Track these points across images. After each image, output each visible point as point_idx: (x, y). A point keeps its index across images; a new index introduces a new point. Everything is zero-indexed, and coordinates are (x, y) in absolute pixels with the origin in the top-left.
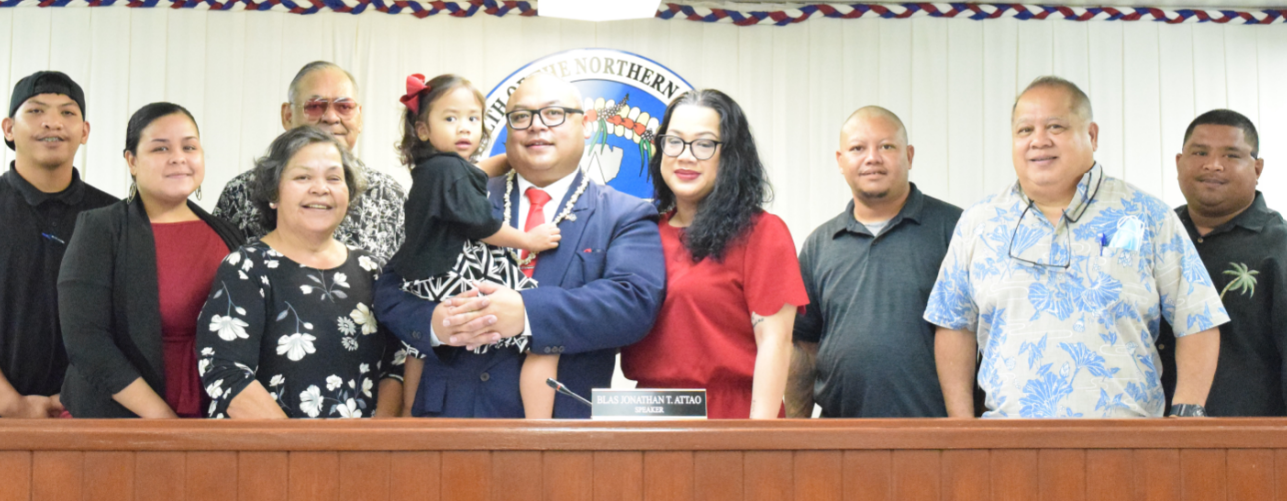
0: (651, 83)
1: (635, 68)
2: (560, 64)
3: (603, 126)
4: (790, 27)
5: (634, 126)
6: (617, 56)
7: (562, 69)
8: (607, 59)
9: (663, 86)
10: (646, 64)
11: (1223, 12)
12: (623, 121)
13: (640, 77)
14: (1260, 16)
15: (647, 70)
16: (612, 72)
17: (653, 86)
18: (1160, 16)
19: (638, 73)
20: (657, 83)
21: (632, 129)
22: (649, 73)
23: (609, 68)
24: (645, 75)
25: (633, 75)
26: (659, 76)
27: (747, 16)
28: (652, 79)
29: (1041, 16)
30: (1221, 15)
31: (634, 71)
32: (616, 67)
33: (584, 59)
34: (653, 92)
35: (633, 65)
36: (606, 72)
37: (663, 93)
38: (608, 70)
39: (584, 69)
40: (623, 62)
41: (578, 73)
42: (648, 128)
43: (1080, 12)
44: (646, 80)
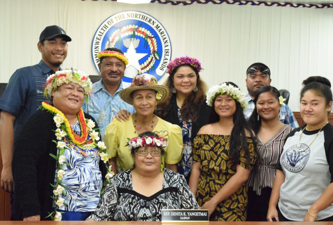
0: (148, 21)
1: (144, 17)
2: (123, 15)
3: (134, 32)
4: (187, 6)
5: (143, 33)
6: (138, 13)
7: (123, 16)
8: (136, 14)
9: (151, 22)
10: (147, 16)
11: (310, 5)
12: (140, 32)
13: (145, 19)
14: (320, 6)
15: (147, 17)
16: (137, 18)
17: (148, 22)
18: (292, 5)
19: (144, 18)
20: (150, 21)
21: (142, 34)
22: (147, 18)
23: (136, 16)
24: (146, 19)
25: (143, 18)
26: (150, 19)
27: (175, 2)
28: (148, 20)
29: (258, 5)
30: (309, 5)
31: (143, 17)
32: (138, 16)
33: (129, 14)
34: (148, 23)
35: (143, 16)
36: (135, 17)
37: (151, 24)
38: (136, 17)
39: (129, 16)
40: (140, 15)
41: (128, 18)
42: (147, 34)
43: (269, 3)
44: (147, 20)
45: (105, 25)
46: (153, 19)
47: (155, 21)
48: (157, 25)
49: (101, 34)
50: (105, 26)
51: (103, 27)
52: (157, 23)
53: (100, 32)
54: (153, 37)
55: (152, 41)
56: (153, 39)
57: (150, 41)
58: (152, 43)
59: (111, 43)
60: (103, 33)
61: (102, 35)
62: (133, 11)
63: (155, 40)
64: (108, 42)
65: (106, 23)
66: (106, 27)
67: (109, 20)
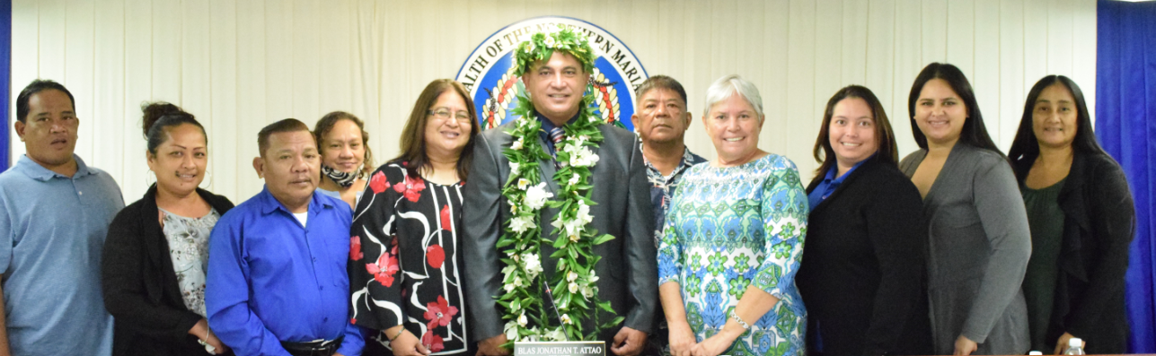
7: (527, 32)
9: (603, 44)
15: (590, 32)
20: (597, 42)
22: (592, 34)
26: (599, 36)
45: (480, 57)
46: (607, 37)
47: (612, 40)
48: (617, 51)
49: (471, 82)
50: (480, 60)
51: (476, 64)
52: (617, 47)
53: (467, 76)
54: (609, 85)
55: (606, 94)
56: (609, 89)
57: (601, 95)
58: (606, 99)
59: (497, 104)
60: (475, 78)
61: (472, 85)
62: (552, 16)
63: (615, 91)
64: (488, 102)
65: (482, 52)
66: (483, 63)
67: (490, 43)
